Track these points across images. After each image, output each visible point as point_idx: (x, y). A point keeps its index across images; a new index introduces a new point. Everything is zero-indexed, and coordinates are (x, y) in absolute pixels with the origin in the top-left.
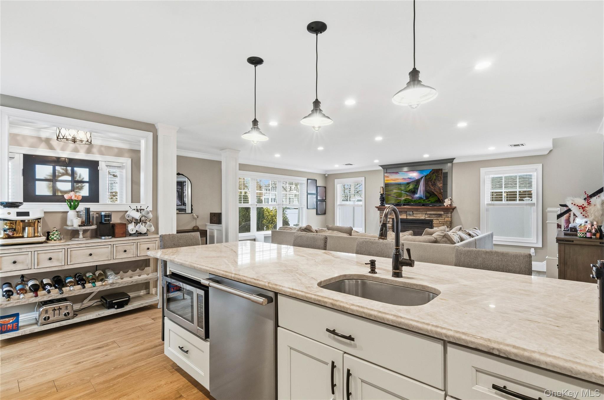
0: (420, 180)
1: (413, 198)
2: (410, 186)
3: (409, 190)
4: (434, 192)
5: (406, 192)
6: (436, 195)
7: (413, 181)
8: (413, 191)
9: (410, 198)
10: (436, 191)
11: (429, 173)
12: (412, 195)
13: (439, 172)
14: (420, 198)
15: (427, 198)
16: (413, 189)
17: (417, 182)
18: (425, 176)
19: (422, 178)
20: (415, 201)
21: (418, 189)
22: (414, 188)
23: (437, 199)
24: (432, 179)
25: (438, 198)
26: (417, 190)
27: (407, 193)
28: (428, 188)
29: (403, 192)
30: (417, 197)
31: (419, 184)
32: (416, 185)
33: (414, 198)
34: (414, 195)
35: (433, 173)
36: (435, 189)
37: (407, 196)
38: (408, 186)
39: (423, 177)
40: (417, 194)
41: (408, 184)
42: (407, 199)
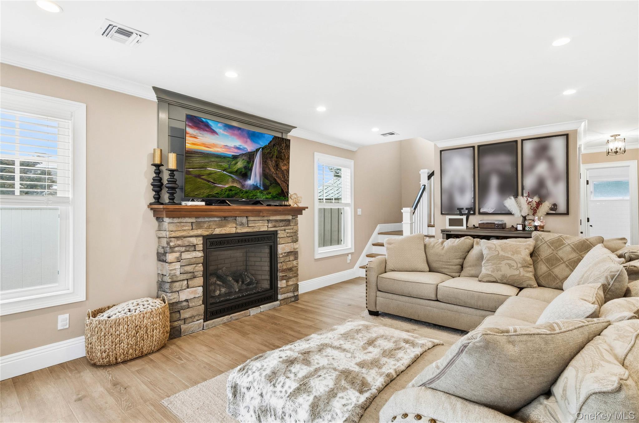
0: (254, 154)
1: (243, 186)
2: (239, 163)
3: (237, 171)
4: (276, 178)
5: (231, 173)
6: (279, 185)
7: (243, 154)
8: (243, 172)
9: (238, 186)
10: (279, 177)
11: (269, 144)
12: (241, 181)
13: (282, 146)
14: (256, 188)
15: (266, 188)
16: (243, 170)
17: (251, 156)
18: (263, 149)
19: (257, 150)
20: (246, 192)
21: (251, 170)
22: (245, 167)
23: (280, 191)
24: (273, 156)
25: (282, 190)
26: (249, 172)
27: (231, 175)
28: (268, 171)
29: (225, 172)
30: (251, 186)
31: (253, 162)
32: (248, 162)
33: (245, 186)
34: (245, 180)
35: (274, 145)
36: (276, 173)
37: (233, 182)
38: (234, 162)
39: (259, 148)
40: (250, 179)
41: (235, 157)
42: (233, 186)
